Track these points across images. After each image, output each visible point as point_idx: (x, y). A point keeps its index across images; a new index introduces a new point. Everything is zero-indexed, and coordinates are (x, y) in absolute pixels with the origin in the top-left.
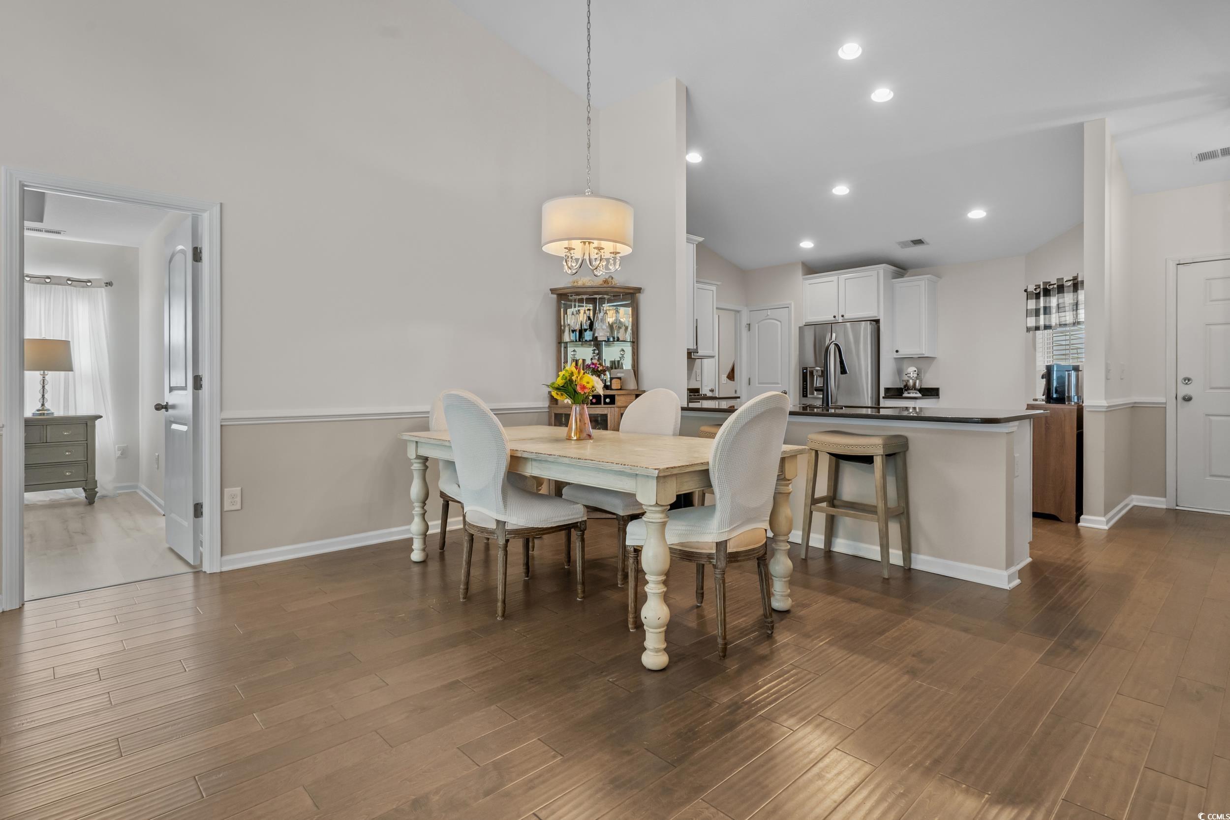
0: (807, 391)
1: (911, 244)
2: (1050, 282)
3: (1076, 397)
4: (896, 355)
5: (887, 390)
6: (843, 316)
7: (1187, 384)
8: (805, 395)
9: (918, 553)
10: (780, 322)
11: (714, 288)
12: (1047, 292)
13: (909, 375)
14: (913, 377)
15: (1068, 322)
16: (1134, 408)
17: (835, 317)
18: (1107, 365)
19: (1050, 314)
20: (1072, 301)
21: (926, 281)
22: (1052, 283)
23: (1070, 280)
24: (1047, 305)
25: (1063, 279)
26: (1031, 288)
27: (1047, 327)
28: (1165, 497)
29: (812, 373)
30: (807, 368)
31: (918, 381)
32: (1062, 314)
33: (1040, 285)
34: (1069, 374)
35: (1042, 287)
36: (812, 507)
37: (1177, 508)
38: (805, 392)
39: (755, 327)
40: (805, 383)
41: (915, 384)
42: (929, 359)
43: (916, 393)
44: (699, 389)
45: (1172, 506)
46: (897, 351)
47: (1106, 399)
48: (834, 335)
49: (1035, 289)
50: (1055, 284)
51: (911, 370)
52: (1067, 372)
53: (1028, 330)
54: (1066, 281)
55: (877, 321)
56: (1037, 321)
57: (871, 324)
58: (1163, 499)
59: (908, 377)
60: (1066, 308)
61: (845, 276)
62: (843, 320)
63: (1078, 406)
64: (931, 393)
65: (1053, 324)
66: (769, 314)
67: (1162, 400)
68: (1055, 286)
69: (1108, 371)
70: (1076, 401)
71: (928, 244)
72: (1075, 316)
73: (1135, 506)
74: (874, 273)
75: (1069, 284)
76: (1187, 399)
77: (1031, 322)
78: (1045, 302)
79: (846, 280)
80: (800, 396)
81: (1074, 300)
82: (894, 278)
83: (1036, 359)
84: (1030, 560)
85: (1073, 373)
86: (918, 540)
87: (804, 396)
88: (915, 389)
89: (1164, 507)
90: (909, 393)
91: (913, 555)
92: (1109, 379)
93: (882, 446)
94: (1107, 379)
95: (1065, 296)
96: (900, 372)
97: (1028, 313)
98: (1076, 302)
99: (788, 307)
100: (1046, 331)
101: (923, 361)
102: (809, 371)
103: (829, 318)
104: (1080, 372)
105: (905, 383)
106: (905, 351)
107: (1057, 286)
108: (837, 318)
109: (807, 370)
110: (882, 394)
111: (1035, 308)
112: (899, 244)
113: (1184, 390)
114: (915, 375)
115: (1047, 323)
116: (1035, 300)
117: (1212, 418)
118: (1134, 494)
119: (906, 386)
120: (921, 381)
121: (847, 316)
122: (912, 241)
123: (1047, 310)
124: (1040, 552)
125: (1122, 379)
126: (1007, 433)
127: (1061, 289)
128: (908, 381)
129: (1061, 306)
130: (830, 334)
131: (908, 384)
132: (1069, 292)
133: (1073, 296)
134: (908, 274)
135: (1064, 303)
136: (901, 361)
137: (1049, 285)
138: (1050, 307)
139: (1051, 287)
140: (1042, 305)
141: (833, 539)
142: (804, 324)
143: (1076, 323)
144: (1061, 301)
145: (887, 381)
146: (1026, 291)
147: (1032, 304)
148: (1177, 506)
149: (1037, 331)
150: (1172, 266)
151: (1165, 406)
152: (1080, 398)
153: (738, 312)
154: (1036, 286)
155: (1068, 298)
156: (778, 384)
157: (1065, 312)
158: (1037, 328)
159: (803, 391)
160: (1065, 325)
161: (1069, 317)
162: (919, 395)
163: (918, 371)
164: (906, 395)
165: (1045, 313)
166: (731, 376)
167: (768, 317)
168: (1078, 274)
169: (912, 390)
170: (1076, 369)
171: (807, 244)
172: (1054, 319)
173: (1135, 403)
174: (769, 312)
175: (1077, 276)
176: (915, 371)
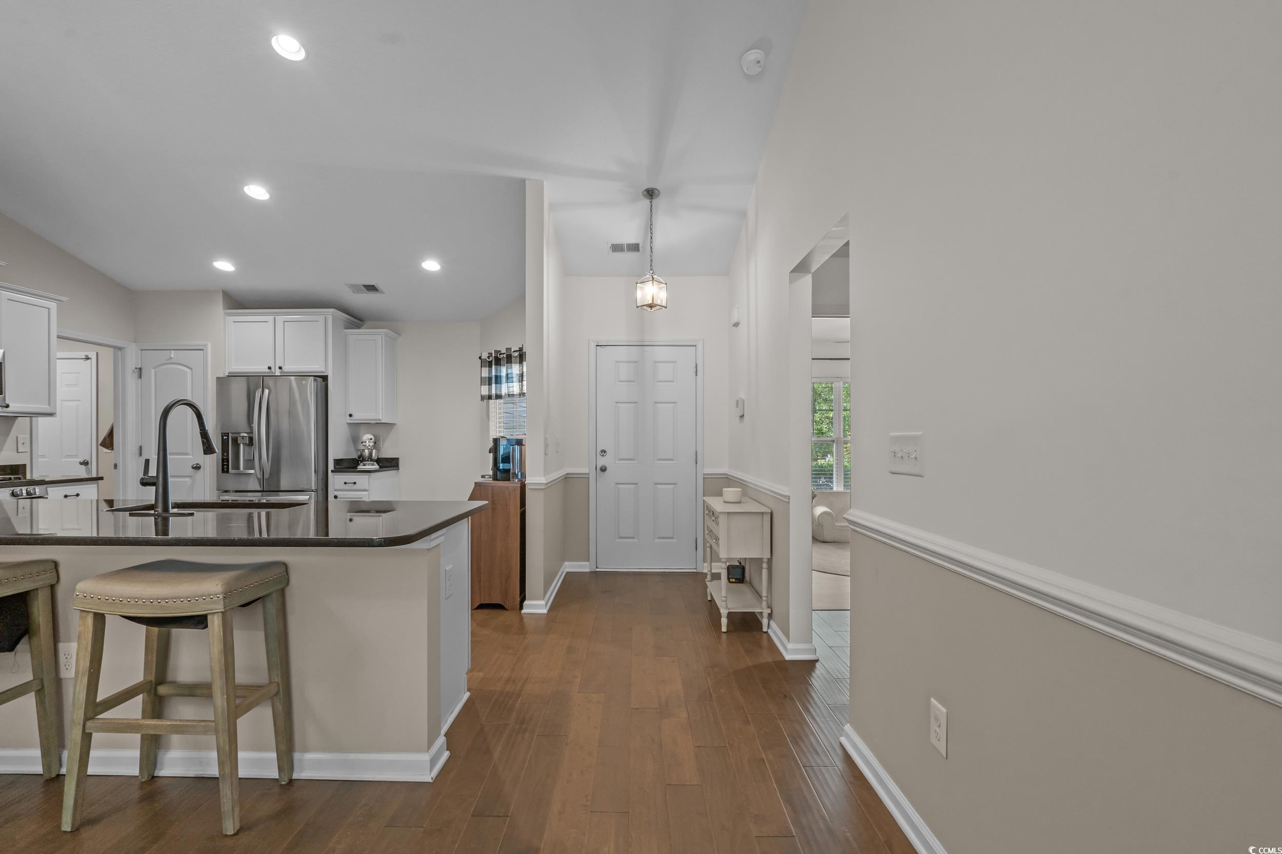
0: (228, 465)
1: (364, 289)
2: (500, 351)
3: (520, 473)
4: (349, 420)
5: (338, 462)
6: (280, 368)
7: (603, 456)
8: (225, 469)
9: (305, 750)
10: (191, 369)
11: (53, 306)
12: (498, 361)
13: (364, 444)
14: (369, 446)
15: (515, 393)
16: (567, 478)
17: (270, 368)
18: (546, 439)
19: (501, 384)
20: (518, 372)
21: (383, 336)
22: (502, 352)
23: (517, 351)
24: (498, 375)
25: (511, 348)
26: (485, 356)
27: (498, 397)
28: (589, 561)
29: (235, 441)
30: (228, 434)
31: (374, 451)
32: (510, 385)
33: (492, 353)
34: (513, 448)
35: (493, 355)
36: (89, 724)
37: (597, 570)
38: (225, 467)
39: (150, 374)
40: (225, 454)
41: (371, 454)
42: (390, 426)
43: (373, 465)
44: (25, 466)
45: (594, 569)
46: (351, 415)
47: (545, 475)
48: (267, 391)
49: (489, 357)
50: (505, 353)
51: (367, 438)
52: (511, 447)
53: (483, 398)
54: (513, 352)
55: (325, 378)
56: (490, 390)
57: (315, 380)
58: (587, 563)
59: (363, 445)
60: (514, 378)
61: (284, 317)
62: (281, 373)
63: (521, 484)
64: (389, 464)
65: (503, 394)
66: (172, 356)
67: (586, 471)
68: (505, 356)
69: (546, 446)
70: (520, 477)
71: (382, 292)
72: (521, 387)
73: (567, 572)
74: (321, 319)
75: (516, 355)
76: (603, 469)
77: (485, 390)
78: (496, 371)
79: (285, 323)
80: (217, 471)
81: (520, 371)
82: (346, 328)
83: (489, 429)
84: (468, 694)
85: (517, 448)
86: (304, 728)
87: (223, 471)
88: (372, 460)
89: (588, 570)
90: (364, 465)
91: (297, 756)
92: (547, 455)
93: (221, 597)
94: (546, 454)
95: (513, 367)
96: (355, 440)
97: (483, 381)
98: (521, 373)
99: (203, 350)
100: (498, 400)
101: (381, 428)
102: (232, 437)
103: (262, 368)
104: (523, 446)
105: (360, 453)
106: (359, 416)
107: (506, 355)
108: (273, 369)
109: (228, 436)
110: (331, 466)
111: (488, 376)
112: (350, 288)
113: (602, 462)
114: (372, 444)
115: (498, 393)
116: (488, 368)
117: (620, 486)
118: (567, 561)
119: (359, 457)
120: (378, 450)
121: (285, 369)
122: (365, 286)
123: (498, 379)
124: (481, 674)
125: (557, 453)
126: (428, 549)
127: (509, 359)
128: (363, 450)
129: (509, 376)
130: (261, 390)
131: (363, 454)
132: (515, 363)
133: (519, 367)
134: (365, 326)
135: (512, 373)
136: (356, 428)
137: (500, 355)
138: (501, 376)
139: (502, 356)
140: (494, 374)
141: (160, 754)
142: (227, 375)
143: (522, 394)
144: (509, 371)
145: (337, 450)
146: (480, 358)
147: (485, 373)
148: (597, 568)
149: (490, 400)
150: (593, 345)
151: (588, 476)
152: (523, 475)
153: (120, 349)
154: (489, 354)
155: (515, 369)
156: (187, 454)
157: (513, 382)
158: (490, 397)
159: (223, 465)
160: (513, 395)
161: (515, 388)
162: (376, 467)
163: (375, 439)
164: (361, 467)
165: (496, 383)
166: (108, 442)
167: (170, 361)
168: (523, 345)
169: (368, 461)
170: (520, 443)
171: (224, 266)
172: (504, 390)
173: (567, 474)
174: (173, 354)
175: (522, 348)
176: (371, 439)
